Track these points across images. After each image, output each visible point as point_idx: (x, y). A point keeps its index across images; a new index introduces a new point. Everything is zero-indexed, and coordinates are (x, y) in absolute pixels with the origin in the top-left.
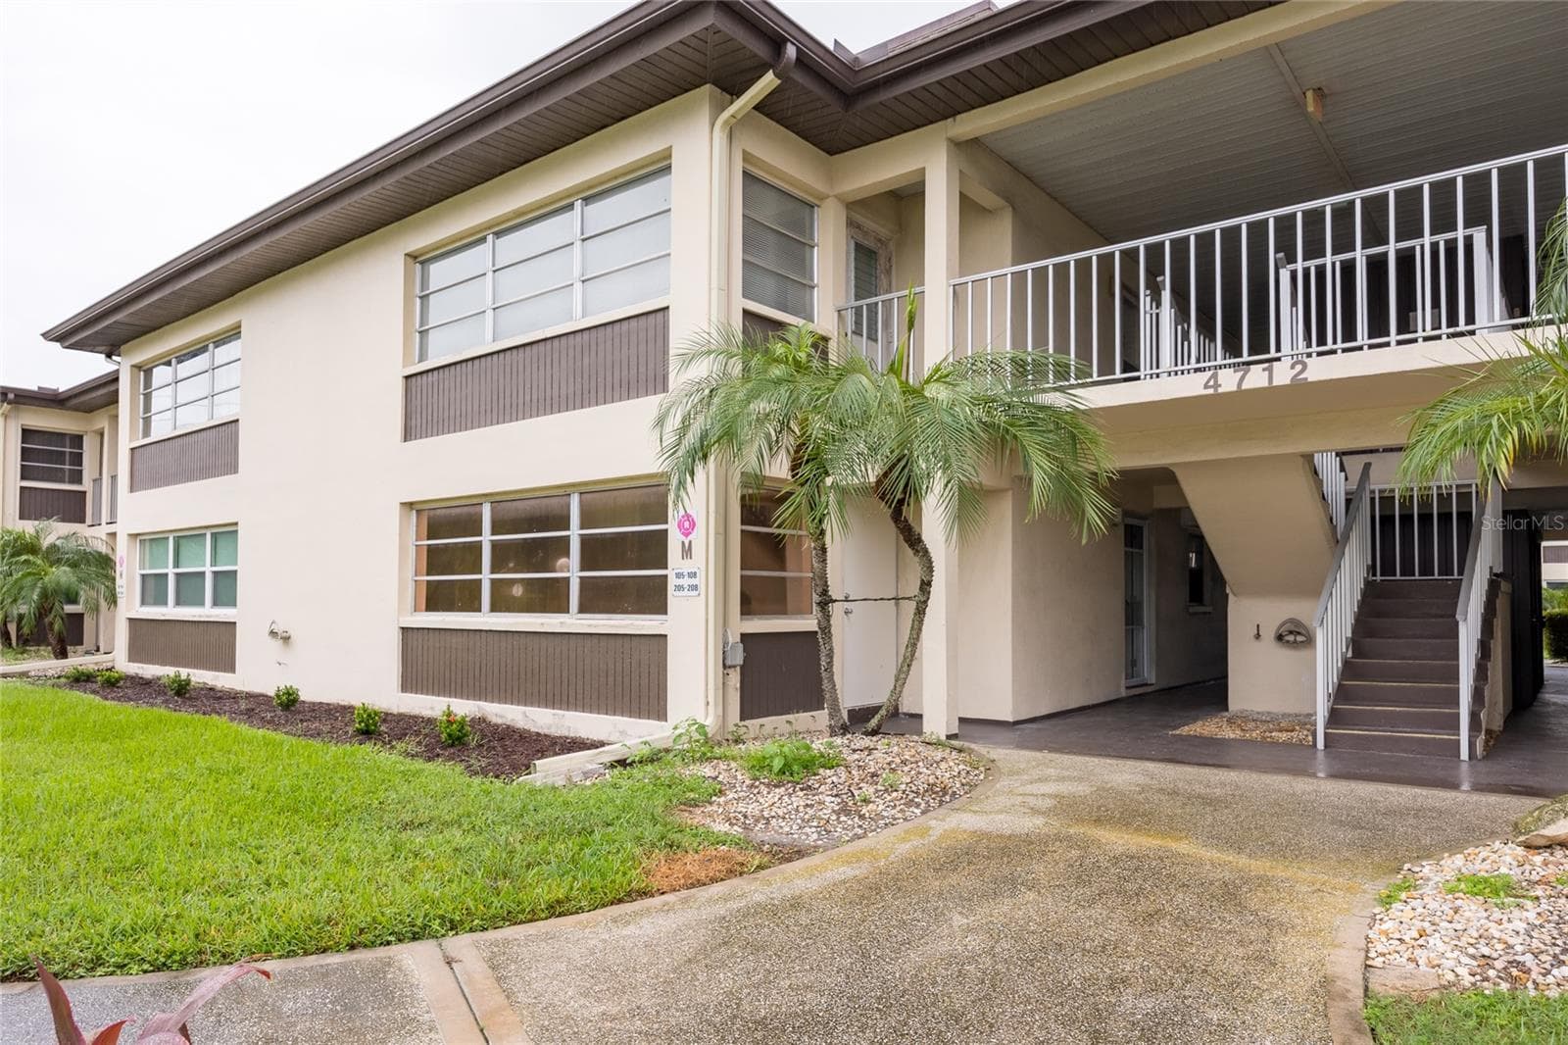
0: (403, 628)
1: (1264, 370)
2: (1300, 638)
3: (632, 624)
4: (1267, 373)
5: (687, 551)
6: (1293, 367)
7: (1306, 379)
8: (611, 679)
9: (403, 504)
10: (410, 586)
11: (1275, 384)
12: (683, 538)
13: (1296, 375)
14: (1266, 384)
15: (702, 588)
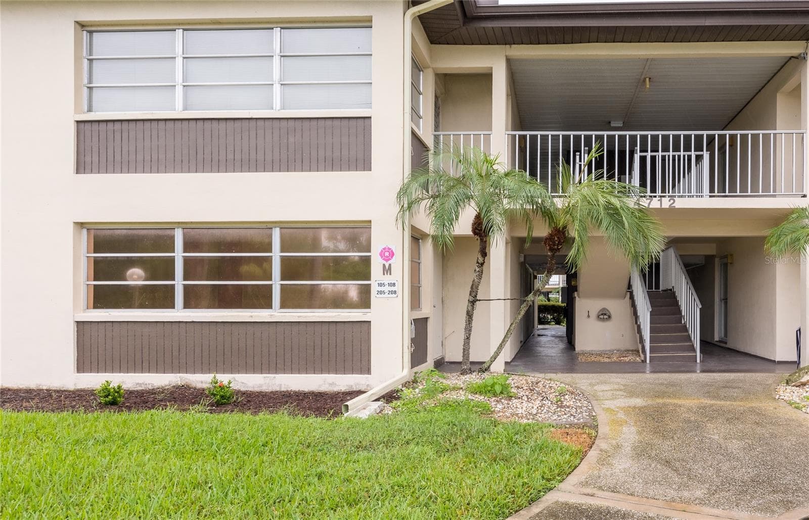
0: (77, 322)
1: (658, 200)
2: (605, 317)
3: (339, 315)
4: (659, 202)
5: (387, 270)
6: (669, 201)
7: (675, 206)
8: (318, 352)
9: (76, 223)
10: (82, 288)
11: (663, 207)
12: (384, 262)
13: (671, 204)
14: (659, 207)
15: (400, 293)
